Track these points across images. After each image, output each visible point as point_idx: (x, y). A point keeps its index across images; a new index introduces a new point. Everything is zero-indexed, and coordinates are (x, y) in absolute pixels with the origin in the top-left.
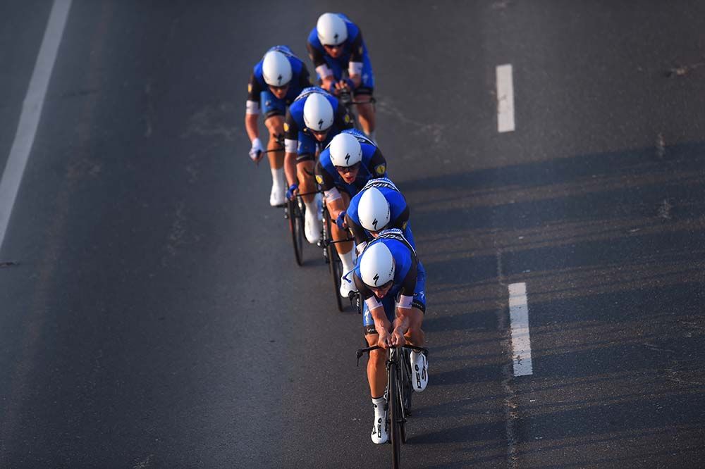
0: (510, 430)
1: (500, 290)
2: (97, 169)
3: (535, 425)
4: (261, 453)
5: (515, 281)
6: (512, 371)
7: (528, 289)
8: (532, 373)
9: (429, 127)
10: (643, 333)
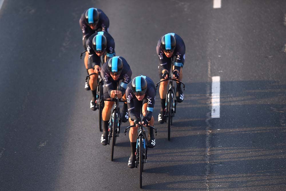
0: (208, 141)
1: (209, 79)
2: (33, 11)
3: (219, 140)
4: (97, 144)
5: (215, 75)
6: (211, 115)
7: (221, 80)
8: (219, 117)
9: (183, 3)
10: (270, 103)
